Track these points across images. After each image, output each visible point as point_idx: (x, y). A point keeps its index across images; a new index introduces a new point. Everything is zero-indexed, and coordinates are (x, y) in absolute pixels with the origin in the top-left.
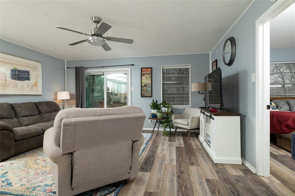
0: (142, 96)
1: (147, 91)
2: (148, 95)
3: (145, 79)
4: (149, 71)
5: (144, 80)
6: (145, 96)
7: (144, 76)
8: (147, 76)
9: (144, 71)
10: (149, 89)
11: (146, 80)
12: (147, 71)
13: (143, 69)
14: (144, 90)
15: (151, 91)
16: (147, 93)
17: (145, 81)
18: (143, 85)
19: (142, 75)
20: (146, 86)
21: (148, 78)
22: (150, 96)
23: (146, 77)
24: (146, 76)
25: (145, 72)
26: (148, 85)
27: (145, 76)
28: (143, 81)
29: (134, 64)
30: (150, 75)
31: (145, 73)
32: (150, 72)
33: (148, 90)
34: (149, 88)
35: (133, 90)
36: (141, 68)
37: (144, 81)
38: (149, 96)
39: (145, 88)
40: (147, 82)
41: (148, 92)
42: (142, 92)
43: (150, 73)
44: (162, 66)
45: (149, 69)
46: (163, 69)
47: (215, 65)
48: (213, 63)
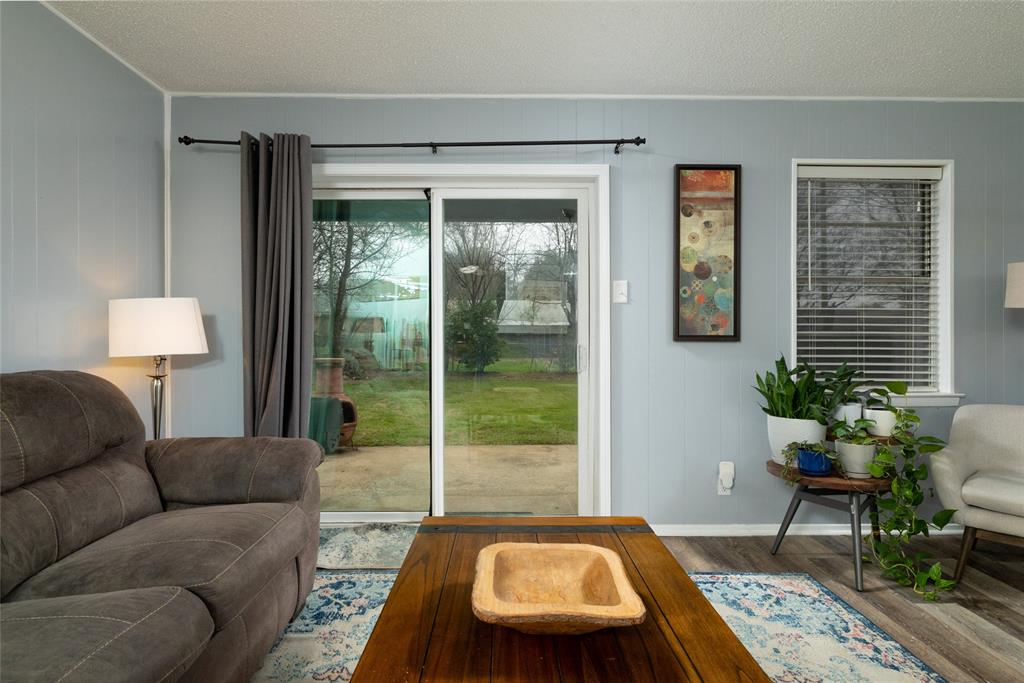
0: (678, 336)
1: (711, 305)
2: (714, 327)
3: (698, 230)
4: (726, 187)
5: (693, 238)
6: (700, 332)
7: (695, 216)
8: (713, 215)
9: (694, 186)
10: (720, 290)
11: (706, 241)
12: (712, 189)
13: (688, 173)
14: (691, 297)
15: (732, 305)
16: (712, 319)
17: (699, 246)
18: (688, 267)
19: (680, 208)
20: (702, 272)
21: (716, 226)
22: (732, 333)
23: (707, 224)
24: (705, 213)
25: (700, 194)
26: (715, 268)
27: (700, 213)
28: (685, 243)
29: (642, 138)
30: (731, 213)
31: (700, 199)
32: (732, 194)
33: (716, 298)
34: (721, 284)
35: (623, 299)
36: (679, 168)
37: (694, 246)
38: (721, 332)
39: (697, 284)
40: (714, 252)
41: (715, 309)
42: (681, 310)
43: (727, 200)
44: (795, 161)
45: (722, 172)
46: (801, 182)
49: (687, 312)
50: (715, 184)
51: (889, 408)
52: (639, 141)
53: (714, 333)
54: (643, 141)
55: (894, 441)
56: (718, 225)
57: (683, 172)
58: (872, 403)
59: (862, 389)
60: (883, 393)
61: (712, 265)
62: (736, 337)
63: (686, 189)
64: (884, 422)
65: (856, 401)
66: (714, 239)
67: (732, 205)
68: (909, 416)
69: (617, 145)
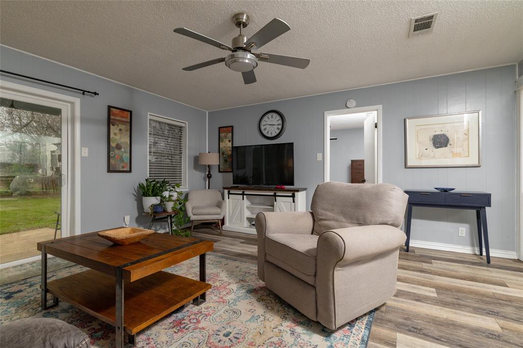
0: (109, 171)
1: (122, 160)
2: (123, 167)
3: (117, 131)
4: (127, 118)
5: (115, 134)
6: (118, 169)
7: (116, 126)
8: (122, 127)
9: (115, 115)
10: (125, 154)
11: (120, 136)
12: (122, 117)
13: (113, 109)
14: (114, 156)
15: (129, 160)
16: (122, 165)
17: (118, 137)
18: (113, 145)
19: (110, 122)
20: (118, 147)
22: (129, 170)
23: (120, 130)
25: (117, 118)
27: (117, 125)
28: (112, 135)
30: (129, 127)
31: (118, 120)
32: (129, 121)
33: (124, 157)
34: (125, 152)
35: (86, 155)
36: (110, 107)
37: (116, 137)
38: (125, 169)
39: (117, 151)
40: (123, 140)
42: (111, 160)
43: (127, 122)
44: (149, 113)
45: (126, 112)
46: (150, 120)
47: (228, 132)
48: (219, 128)
49: (112, 161)
50: (123, 115)
51: (176, 192)
52: (95, 94)
53: (123, 170)
54: (98, 94)
55: (178, 200)
56: (124, 131)
57: (111, 109)
58: (171, 191)
59: (168, 187)
60: (174, 187)
61: (122, 145)
62: (130, 171)
63: (113, 115)
64: (175, 195)
65: (166, 190)
66: (123, 136)
67: (129, 124)
68: (180, 193)
69: (84, 92)
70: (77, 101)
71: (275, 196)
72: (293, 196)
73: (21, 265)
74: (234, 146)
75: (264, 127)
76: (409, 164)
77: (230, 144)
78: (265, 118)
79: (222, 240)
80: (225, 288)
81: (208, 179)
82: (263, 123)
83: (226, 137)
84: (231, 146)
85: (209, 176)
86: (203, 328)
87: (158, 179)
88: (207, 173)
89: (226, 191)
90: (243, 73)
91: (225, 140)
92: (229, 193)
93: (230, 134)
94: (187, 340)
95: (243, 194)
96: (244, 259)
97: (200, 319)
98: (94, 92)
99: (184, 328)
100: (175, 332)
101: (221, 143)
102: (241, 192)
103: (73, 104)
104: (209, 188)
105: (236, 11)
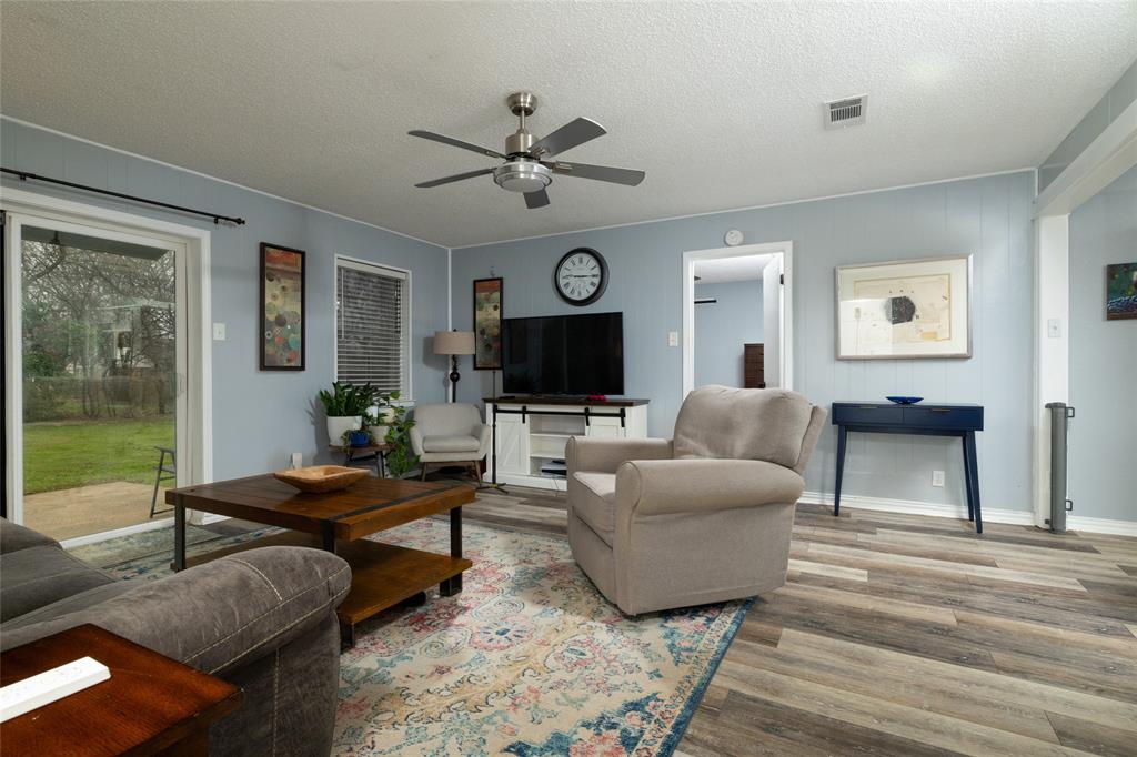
0: (263, 367)
1: (287, 346)
2: (289, 360)
3: (278, 292)
4: (295, 265)
5: (274, 297)
6: (279, 364)
7: (275, 281)
8: (287, 283)
9: (273, 260)
10: (293, 335)
11: (283, 300)
12: (286, 264)
13: (269, 250)
14: (274, 337)
15: (300, 345)
16: (287, 355)
17: (279, 303)
18: (270, 317)
19: (264, 274)
20: (281, 321)
21: (289, 292)
22: (300, 365)
23: (284, 288)
24: (282, 280)
25: (279, 267)
26: (289, 320)
27: (279, 280)
28: (268, 300)
29: (243, 219)
30: (300, 283)
31: (280, 270)
32: (300, 271)
33: (290, 341)
34: (294, 332)
35: (221, 338)
36: (263, 245)
37: (275, 303)
38: (293, 364)
39: (277, 330)
40: (288, 308)
41: (290, 349)
42: (265, 348)
43: (296, 273)
44: (336, 255)
45: (294, 255)
46: (339, 269)
47: (492, 290)
48: (475, 282)
49: (269, 349)
50: (289, 261)
51: (392, 407)
52: (239, 221)
53: (288, 365)
54: (244, 222)
55: (395, 423)
56: (290, 290)
57: (267, 248)
58: (381, 405)
59: (375, 399)
60: (386, 399)
61: (287, 318)
62: (302, 368)
63: (270, 261)
64: (390, 415)
65: (372, 404)
66: (288, 299)
67: (299, 278)
68: (400, 410)
69: (217, 218)
70: (204, 235)
71: (587, 414)
72: (622, 415)
73: (108, 541)
74: (505, 317)
75: (566, 281)
76: (844, 353)
77: (496, 314)
78: (568, 263)
79: (484, 500)
80: (494, 572)
81: (451, 383)
82: (563, 272)
83: (488, 300)
84: (498, 317)
85: (455, 378)
86: (463, 625)
87: (356, 382)
88: (450, 372)
89: (489, 407)
90: (525, 194)
91: (485, 305)
92: (496, 410)
93: (497, 294)
94: (437, 640)
95: (524, 412)
96: (528, 530)
97: (455, 613)
98: (236, 217)
99: (429, 624)
100: (416, 630)
101: (477, 312)
102: (519, 408)
103: (196, 242)
104: (454, 401)
105: (514, 90)
